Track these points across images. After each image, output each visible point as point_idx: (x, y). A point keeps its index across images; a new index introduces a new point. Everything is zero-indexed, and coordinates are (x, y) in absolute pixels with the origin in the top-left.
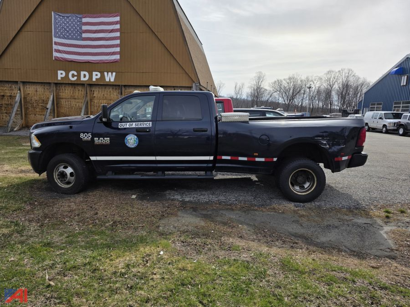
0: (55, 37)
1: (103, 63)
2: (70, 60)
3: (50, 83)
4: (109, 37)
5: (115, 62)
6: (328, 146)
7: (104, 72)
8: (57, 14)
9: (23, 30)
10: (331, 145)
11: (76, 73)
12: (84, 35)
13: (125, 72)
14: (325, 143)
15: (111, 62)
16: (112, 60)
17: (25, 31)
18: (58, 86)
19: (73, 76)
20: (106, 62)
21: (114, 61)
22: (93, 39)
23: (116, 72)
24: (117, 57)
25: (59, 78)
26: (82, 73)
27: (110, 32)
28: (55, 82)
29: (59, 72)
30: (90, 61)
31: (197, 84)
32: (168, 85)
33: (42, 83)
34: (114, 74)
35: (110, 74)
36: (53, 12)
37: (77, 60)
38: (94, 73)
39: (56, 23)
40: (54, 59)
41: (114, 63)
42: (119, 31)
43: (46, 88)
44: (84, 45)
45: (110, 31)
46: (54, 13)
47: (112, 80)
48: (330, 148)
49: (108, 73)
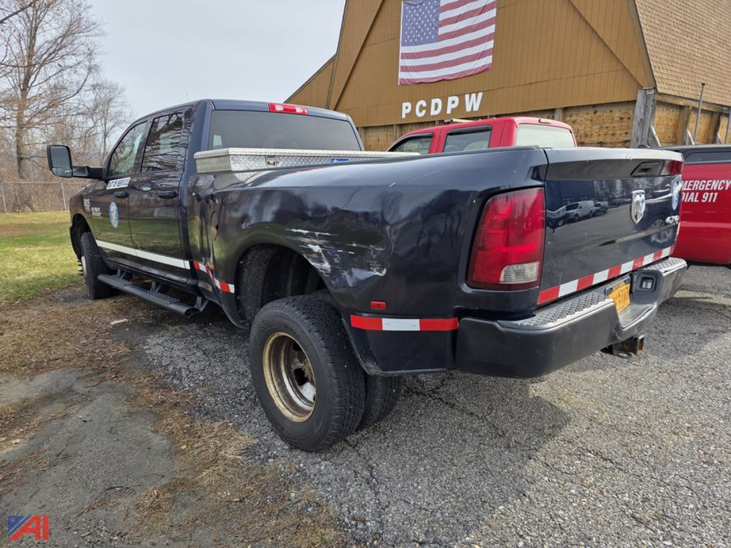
0: (403, 45)
1: (465, 77)
2: (418, 82)
3: (392, 126)
4: (477, 24)
5: (485, 70)
6: (327, 265)
7: (465, 94)
8: (408, 4)
9: (368, 43)
10: (336, 260)
11: (424, 104)
12: (442, 31)
13: (499, 89)
14: (318, 254)
15: (478, 73)
16: (477, 69)
17: (369, 45)
18: (404, 128)
19: (421, 108)
20: (470, 74)
21: (483, 69)
22: (454, 34)
23: (483, 91)
24: (488, 60)
25: (404, 116)
26: (434, 101)
27: (480, 13)
28: (399, 123)
29: (405, 105)
30: (446, 78)
31: (648, 93)
32: (579, 104)
33: (385, 126)
34: (480, 95)
35: (474, 95)
36: (402, 2)
37: (428, 79)
38: (450, 99)
39: (405, 20)
40: (399, 84)
41: (482, 74)
42: (495, 6)
43: (389, 135)
44: (439, 50)
45: (480, 10)
46: (404, 3)
47: (476, 108)
48: (335, 272)
49: (470, 94)
